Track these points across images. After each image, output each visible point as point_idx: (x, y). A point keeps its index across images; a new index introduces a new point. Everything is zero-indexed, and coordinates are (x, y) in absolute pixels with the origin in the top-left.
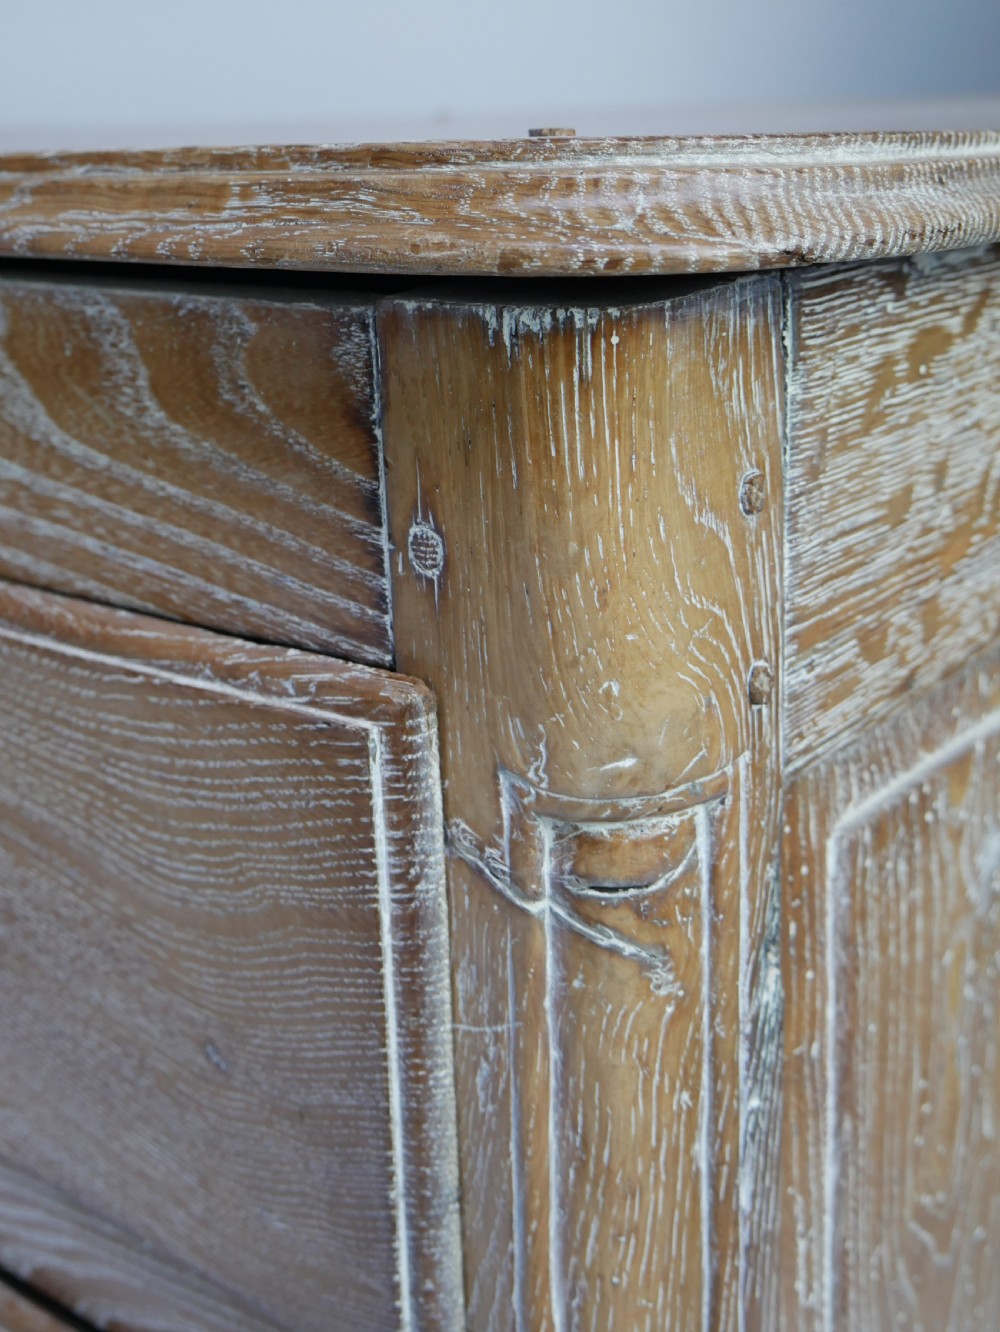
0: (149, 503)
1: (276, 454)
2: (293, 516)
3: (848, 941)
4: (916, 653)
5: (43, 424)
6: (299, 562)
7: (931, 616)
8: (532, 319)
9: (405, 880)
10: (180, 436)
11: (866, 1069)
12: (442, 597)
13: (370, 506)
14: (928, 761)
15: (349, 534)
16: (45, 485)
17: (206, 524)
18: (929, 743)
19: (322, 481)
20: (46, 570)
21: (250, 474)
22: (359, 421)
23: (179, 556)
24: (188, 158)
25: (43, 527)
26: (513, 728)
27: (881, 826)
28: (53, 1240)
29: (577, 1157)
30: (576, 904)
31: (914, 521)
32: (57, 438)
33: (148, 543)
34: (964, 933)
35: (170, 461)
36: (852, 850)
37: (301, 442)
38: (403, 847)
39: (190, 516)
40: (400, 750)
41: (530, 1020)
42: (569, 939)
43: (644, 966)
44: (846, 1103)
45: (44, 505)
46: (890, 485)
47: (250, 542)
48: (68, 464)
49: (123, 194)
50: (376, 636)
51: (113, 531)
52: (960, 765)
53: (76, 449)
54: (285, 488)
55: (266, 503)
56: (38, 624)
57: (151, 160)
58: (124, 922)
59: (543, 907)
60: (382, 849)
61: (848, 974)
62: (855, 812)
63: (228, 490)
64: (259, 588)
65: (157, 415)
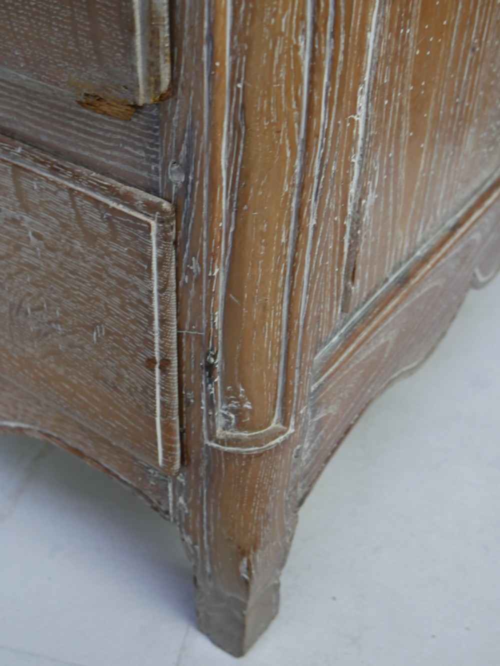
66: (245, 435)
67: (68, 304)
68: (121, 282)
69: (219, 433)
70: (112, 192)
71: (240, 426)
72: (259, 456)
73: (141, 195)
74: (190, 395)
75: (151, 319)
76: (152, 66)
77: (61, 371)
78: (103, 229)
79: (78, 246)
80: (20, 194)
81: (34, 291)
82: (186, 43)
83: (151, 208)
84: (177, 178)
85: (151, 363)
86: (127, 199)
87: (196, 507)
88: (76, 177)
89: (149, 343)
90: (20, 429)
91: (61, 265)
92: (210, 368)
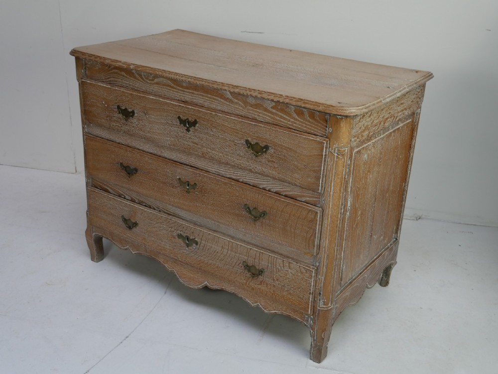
0: (306, 124)
1: (319, 123)
2: (320, 127)
3: (354, 160)
4: (361, 139)
5: (297, 117)
6: (320, 130)
7: (362, 136)
8: (340, 117)
9: (326, 152)
10: (311, 120)
11: (354, 171)
12: (331, 134)
13: (326, 127)
14: (361, 147)
15: (324, 128)
16: (296, 122)
17: (312, 126)
18: (361, 146)
19: (323, 125)
20: (294, 128)
21: (316, 123)
22: (326, 121)
23: (309, 128)
24: (316, 102)
25: (295, 125)
26: (335, 142)
27: (357, 152)
28: (279, 187)
29: (335, 173)
30: (338, 154)
31: (362, 128)
32: (298, 118)
33: (306, 127)
34: (363, 162)
35: (309, 122)
36: (355, 153)
37: (321, 122)
38: (326, 150)
39: (310, 126)
40: (327, 143)
41: (334, 162)
42: (337, 156)
43: (342, 159)
44: (353, 174)
45: (295, 123)
46: (360, 126)
47: (315, 128)
48: (299, 120)
49: (311, 104)
50: (325, 135)
51: (302, 126)
52: (364, 148)
53: (299, 119)
54: (319, 125)
55: (317, 125)
56: (294, 133)
57: (313, 102)
58: (298, 156)
59: (336, 154)
60: (324, 150)
61: (354, 163)
62: (356, 150)
63: (314, 124)
64: (316, 131)
65: (308, 118)
66: (325, 306)
67: (295, 284)
68: (306, 280)
69: (320, 306)
70: (307, 266)
71: (324, 305)
72: (327, 310)
73: (312, 267)
74: (316, 299)
75: (311, 286)
76: (317, 251)
77: (291, 297)
78: (305, 272)
79: (299, 274)
80: (289, 266)
81: (288, 282)
82: (321, 248)
83: (313, 268)
84: (318, 264)
85: (310, 293)
86: (309, 267)
87: (314, 323)
88: (300, 264)
89: (310, 290)
90: (275, 312)
91: (295, 278)
92: (320, 293)
